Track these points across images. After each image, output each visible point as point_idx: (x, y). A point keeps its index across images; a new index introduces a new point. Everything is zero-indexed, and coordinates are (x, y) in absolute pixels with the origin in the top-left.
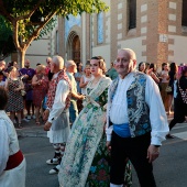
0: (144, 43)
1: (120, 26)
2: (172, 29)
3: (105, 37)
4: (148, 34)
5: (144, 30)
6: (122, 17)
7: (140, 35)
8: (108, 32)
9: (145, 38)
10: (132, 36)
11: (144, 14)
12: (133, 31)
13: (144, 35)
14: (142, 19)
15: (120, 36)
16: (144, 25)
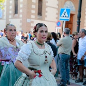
0: (21, 22)
1: (11, 12)
2: (33, 17)
3: (3, 16)
5: (21, 16)
6: (12, 7)
7: (19, 18)
8: (5, 14)
9: (21, 19)
10: (16, 18)
12: (16, 15)
13: (21, 18)
15: (10, 17)
16: (21, 13)
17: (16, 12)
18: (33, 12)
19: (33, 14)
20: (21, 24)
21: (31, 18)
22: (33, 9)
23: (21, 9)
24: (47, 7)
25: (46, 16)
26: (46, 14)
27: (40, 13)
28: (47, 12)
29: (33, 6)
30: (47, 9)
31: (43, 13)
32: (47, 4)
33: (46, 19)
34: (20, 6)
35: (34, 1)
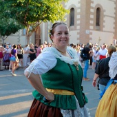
0: (78, 33)
2: (91, 27)
4: (80, 29)
5: (78, 27)
7: (76, 30)
10: (72, 30)
11: (78, 19)
12: (72, 27)
13: (78, 30)
14: (77, 22)
16: (78, 25)
18: (92, 22)
19: (91, 25)
20: (78, 36)
21: (90, 29)
22: (92, 19)
24: (105, 16)
25: (104, 27)
26: (104, 24)
28: (104, 21)
30: (104, 19)
33: (104, 29)
34: (77, 17)
35: (92, 10)
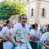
0: (34, 19)
1: (30, 15)
2: (40, 17)
5: (34, 17)
10: (32, 18)
12: (32, 16)
15: (30, 17)
17: (32, 15)
18: (40, 15)
19: (40, 16)
22: (40, 14)
23: (35, 14)
27: (43, 15)
29: (40, 12)
31: (45, 15)
32: (47, 11)
33: (46, 18)
35: (40, 10)
